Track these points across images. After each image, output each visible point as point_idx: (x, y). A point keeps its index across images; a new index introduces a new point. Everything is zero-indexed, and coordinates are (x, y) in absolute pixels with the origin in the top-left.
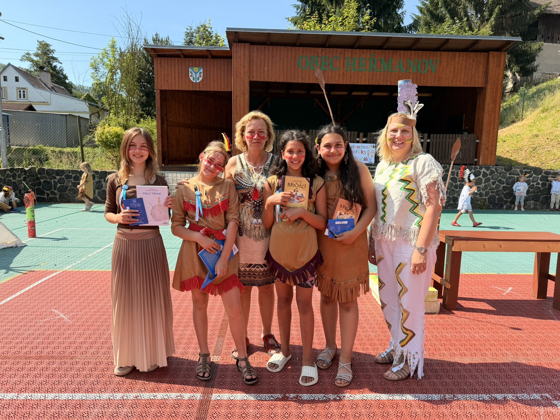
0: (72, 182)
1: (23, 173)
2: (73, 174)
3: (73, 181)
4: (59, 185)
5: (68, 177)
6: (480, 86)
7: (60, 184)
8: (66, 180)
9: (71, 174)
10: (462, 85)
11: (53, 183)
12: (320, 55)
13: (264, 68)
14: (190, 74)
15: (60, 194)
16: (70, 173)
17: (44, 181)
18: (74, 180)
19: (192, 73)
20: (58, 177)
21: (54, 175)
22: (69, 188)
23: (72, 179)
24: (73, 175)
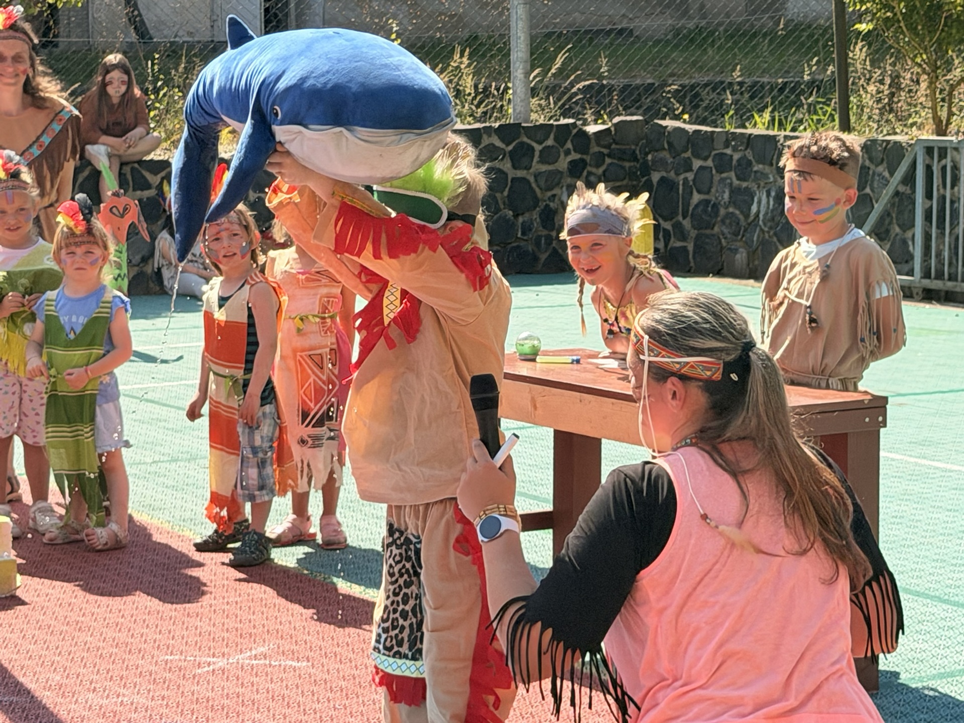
0: (731, 184)
1: (569, 145)
2: (735, 149)
3: (736, 182)
4: (696, 197)
5: (723, 164)
7: (699, 192)
8: (717, 177)
9: (728, 151)
11: (681, 188)
15: (697, 238)
16: (727, 145)
17: (662, 179)
18: (738, 178)
20: (697, 164)
21: (688, 154)
22: (722, 212)
23: (732, 174)
24: (736, 157)
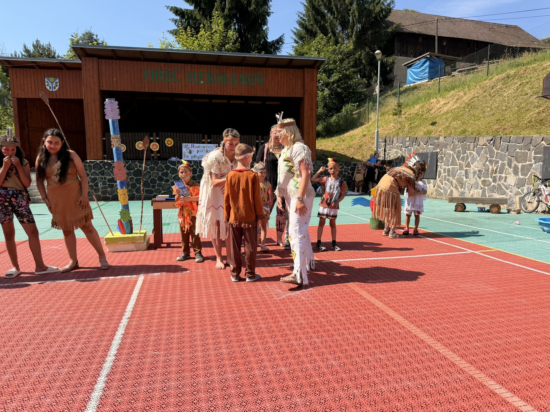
6: (300, 96)
10: (285, 96)
12: (163, 69)
13: (113, 79)
14: (46, 84)
19: (48, 83)
